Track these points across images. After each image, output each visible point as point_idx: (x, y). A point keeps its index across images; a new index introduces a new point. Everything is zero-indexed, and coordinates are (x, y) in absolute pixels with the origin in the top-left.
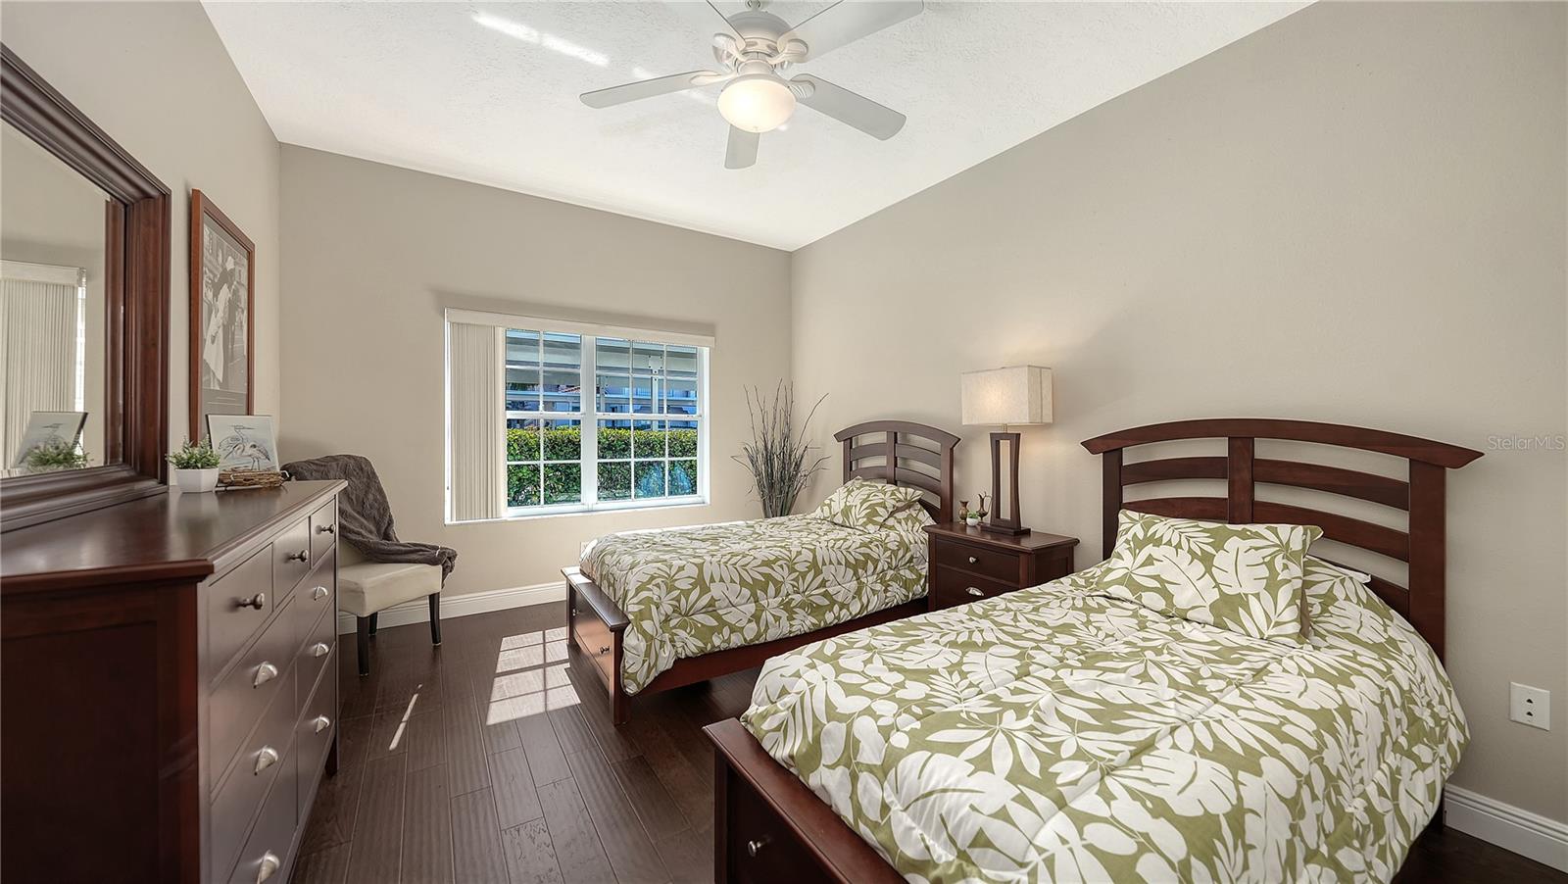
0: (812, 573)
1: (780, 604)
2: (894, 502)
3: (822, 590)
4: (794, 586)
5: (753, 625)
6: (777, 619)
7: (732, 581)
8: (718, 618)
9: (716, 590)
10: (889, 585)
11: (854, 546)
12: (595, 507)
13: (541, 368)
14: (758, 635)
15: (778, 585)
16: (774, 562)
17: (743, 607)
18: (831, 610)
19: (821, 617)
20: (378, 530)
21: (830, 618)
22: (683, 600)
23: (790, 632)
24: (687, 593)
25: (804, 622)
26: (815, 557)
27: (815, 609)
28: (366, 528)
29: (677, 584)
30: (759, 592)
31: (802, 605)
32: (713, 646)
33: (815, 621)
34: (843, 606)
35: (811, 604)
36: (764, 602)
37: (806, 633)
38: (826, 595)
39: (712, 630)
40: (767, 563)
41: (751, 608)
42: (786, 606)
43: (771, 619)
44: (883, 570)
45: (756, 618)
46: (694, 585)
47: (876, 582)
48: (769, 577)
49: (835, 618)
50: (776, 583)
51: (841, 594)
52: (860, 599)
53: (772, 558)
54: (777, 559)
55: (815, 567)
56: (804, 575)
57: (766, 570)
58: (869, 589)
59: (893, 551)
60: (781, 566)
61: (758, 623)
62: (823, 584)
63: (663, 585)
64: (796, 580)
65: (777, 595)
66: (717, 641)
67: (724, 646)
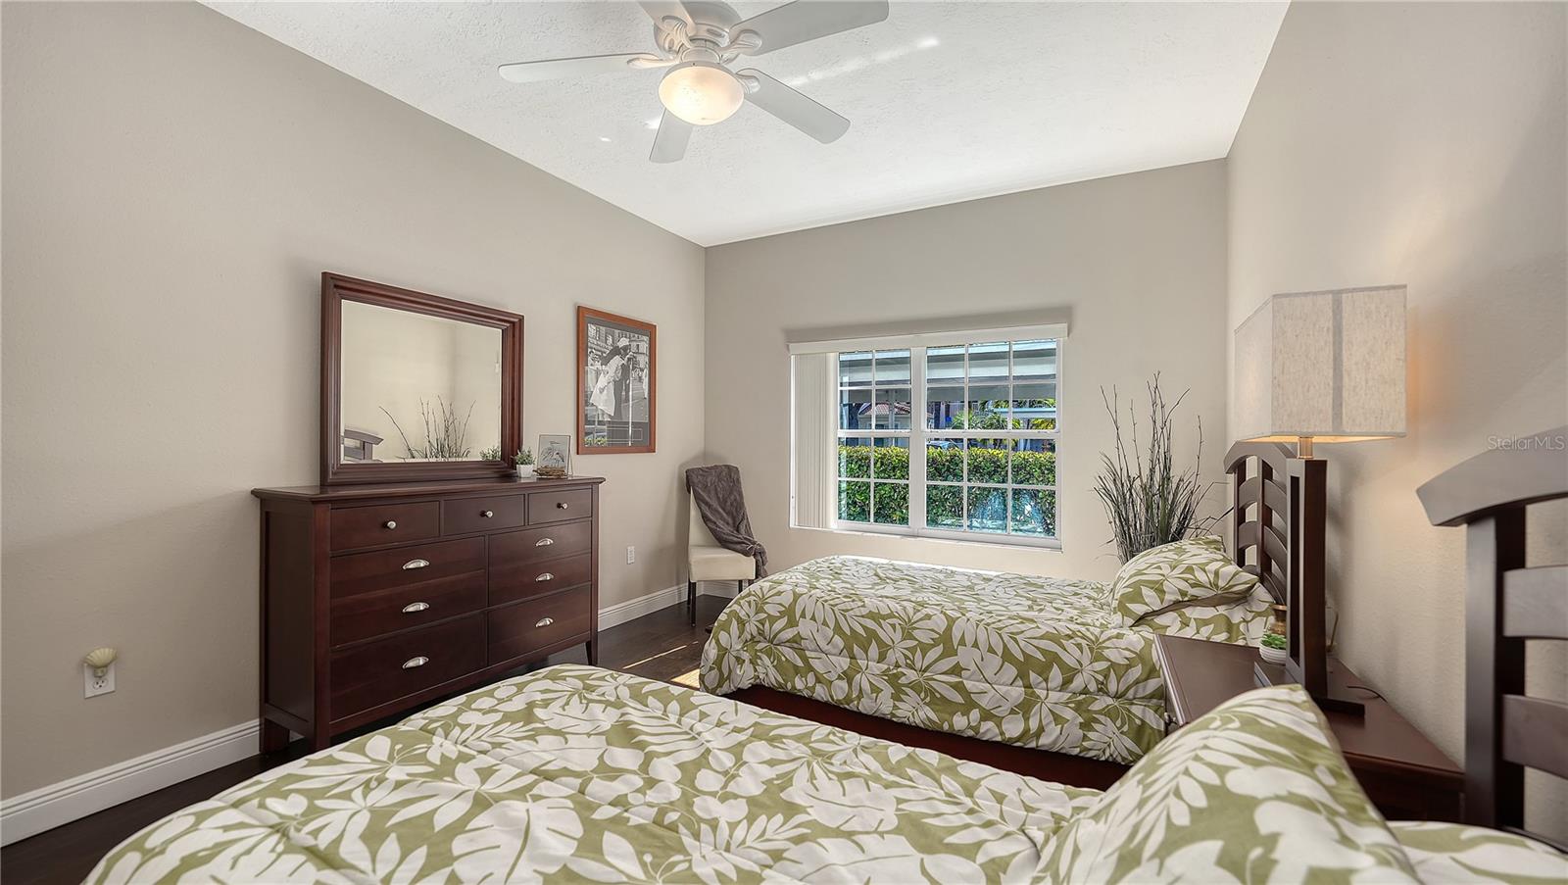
0: (939, 649)
1: (884, 673)
2: (1184, 586)
3: (954, 679)
4: (906, 657)
5: (844, 684)
6: (876, 690)
7: (825, 623)
8: (805, 659)
9: (805, 628)
10: (1097, 721)
11: (1028, 634)
12: (921, 532)
13: (873, 388)
14: (848, 699)
15: (884, 650)
16: (885, 617)
17: (834, 657)
18: (966, 713)
19: (947, 716)
20: (734, 523)
21: (959, 723)
22: (767, 625)
23: (894, 715)
24: (773, 619)
25: (914, 711)
26: (949, 629)
27: (937, 701)
28: (724, 520)
29: (766, 607)
30: (855, 646)
31: (916, 687)
32: (794, 687)
33: (933, 716)
34: (987, 716)
35: (931, 692)
36: (862, 663)
37: (917, 727)
38: (959, 687)
39: (797, 670)
40: (875, 616)
41: (844, 663)
42: (893, 679)
43: (866, 687)
44: (1085, 691)
45: (847, 676)
46: (782, 614)
47: (1066, 704)
48: (872, 635)
49: (970, 727)
50: (881, 643)
51: (988, 697)
52: (1027, 720)
53: (885, 612)
54: (891, 616)
55: (946, 642)
56: (925, 649)
57: (870, 624)
58: (1045, 710)
59: (1113, 665)
60: (893, 626)
61: (850, 684)
62: (956, 670)
63: (753, 604)
64: (912, 650)
65: (881, 659)
66: (799, 684)
67: (805, 693)
